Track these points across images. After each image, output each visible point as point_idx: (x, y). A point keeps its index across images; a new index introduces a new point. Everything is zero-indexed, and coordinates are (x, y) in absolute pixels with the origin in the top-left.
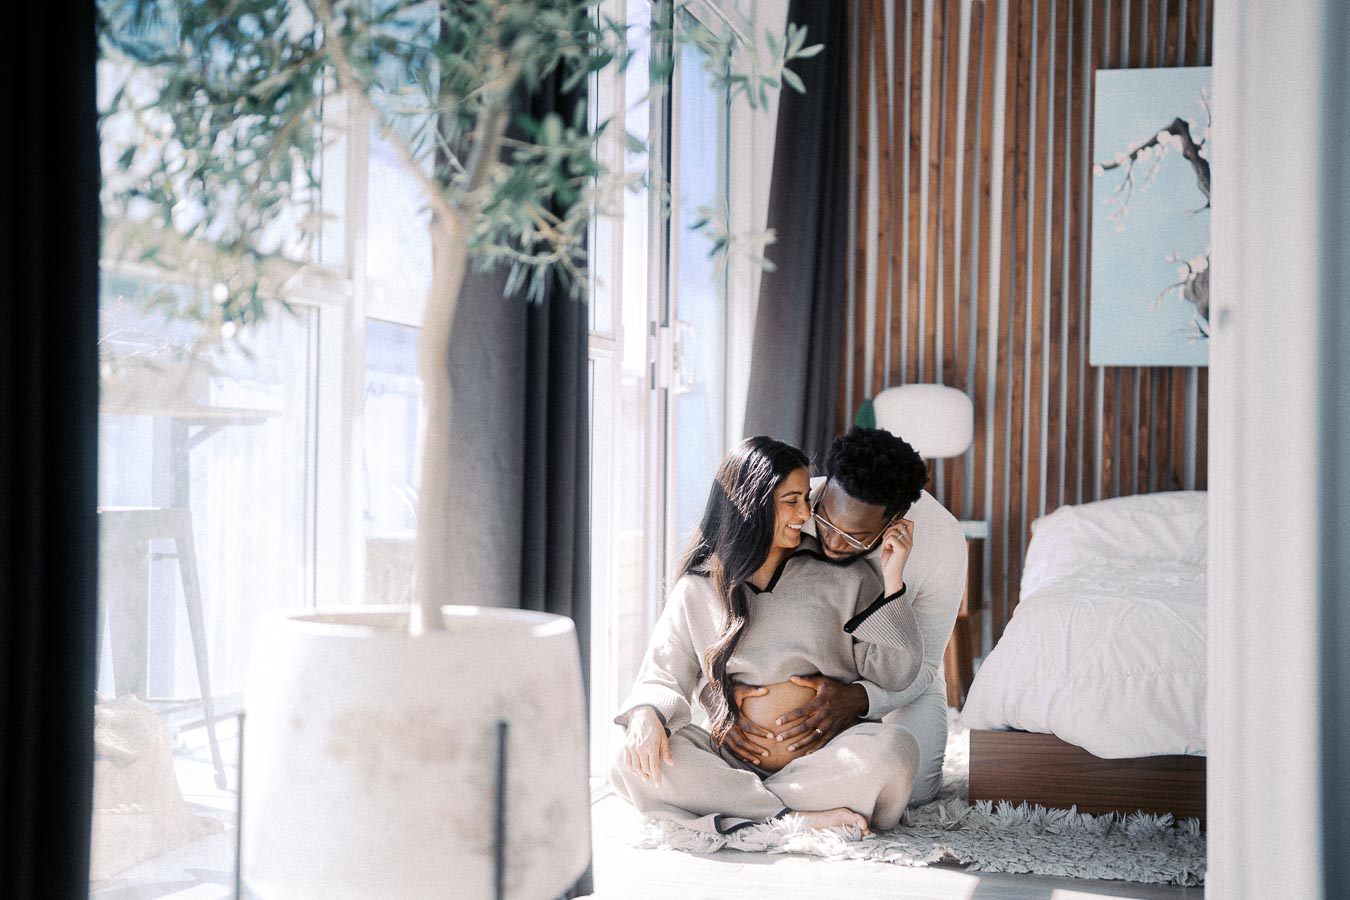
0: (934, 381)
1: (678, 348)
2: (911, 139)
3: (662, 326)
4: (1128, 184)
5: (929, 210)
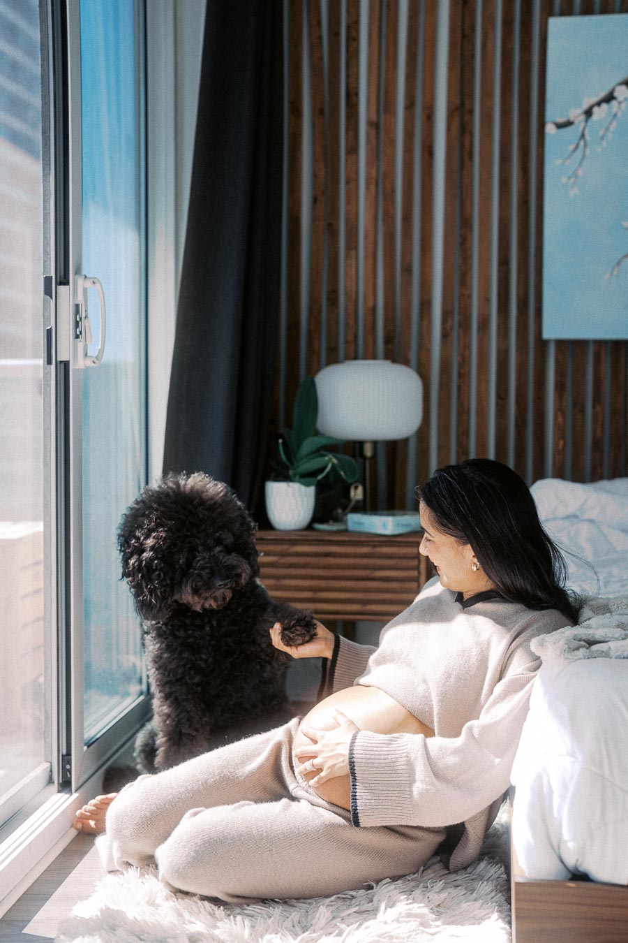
0: (374, 357)
1: (82, 310)
2: (348, 95)
3: (61, 283)
4: (582, 143)
5: (368, 173)
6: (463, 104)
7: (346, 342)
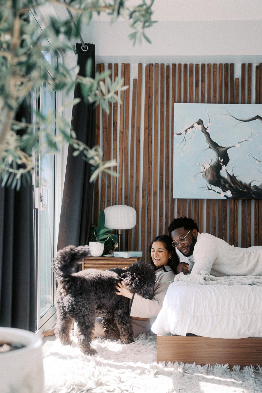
0: (122, 204)
1: (42, 194)
2: (114, 123)
3: (36, 187)
4: (184, 140)
5: (120, 147)
6: (149, 127)
7: (113, 199)
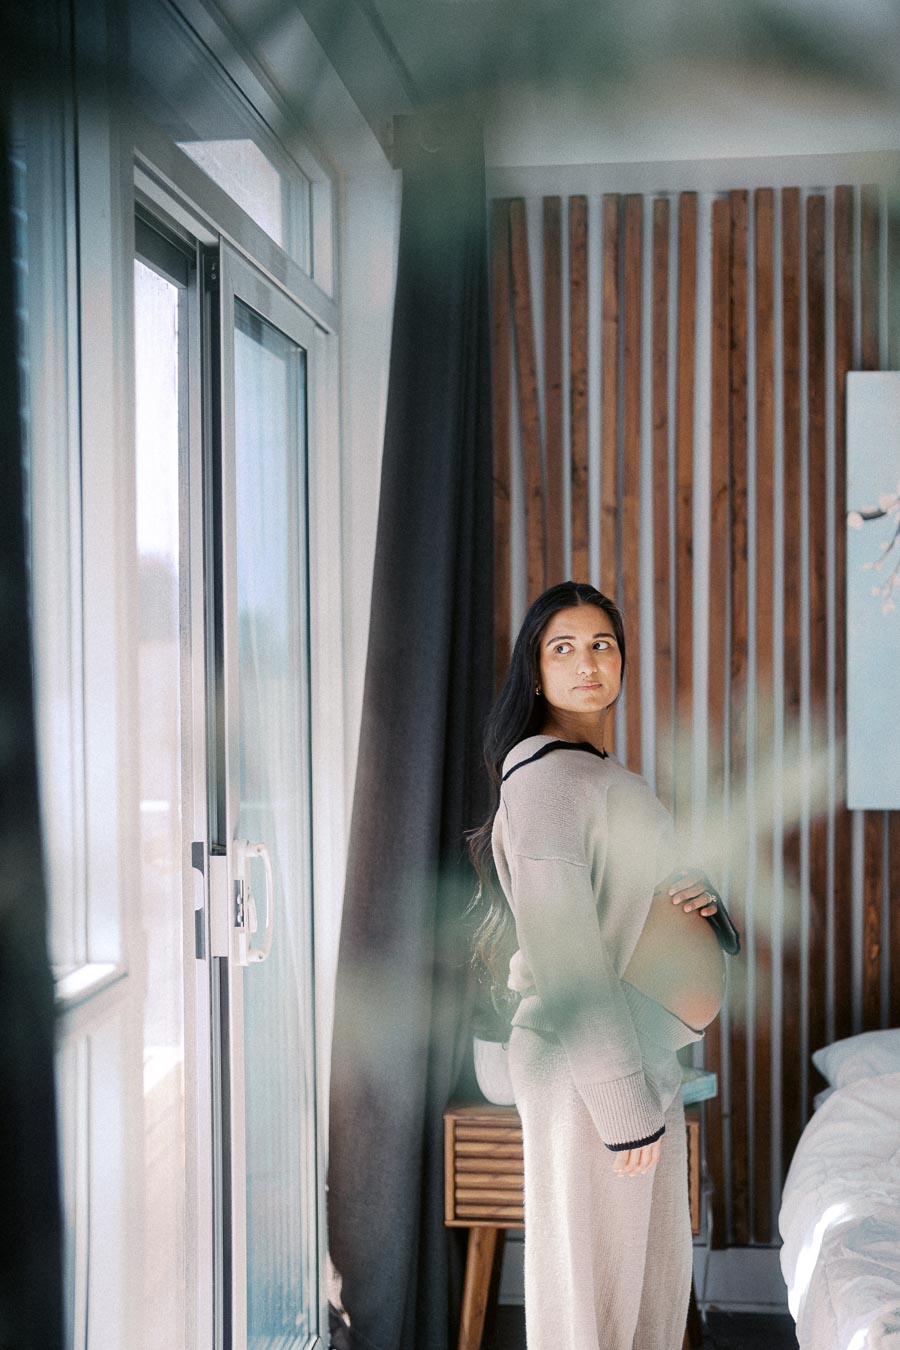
1: (242, 889)
2: (574, 470)
3: (215, 853)
5: (603, 576)
6: (733, 482)
